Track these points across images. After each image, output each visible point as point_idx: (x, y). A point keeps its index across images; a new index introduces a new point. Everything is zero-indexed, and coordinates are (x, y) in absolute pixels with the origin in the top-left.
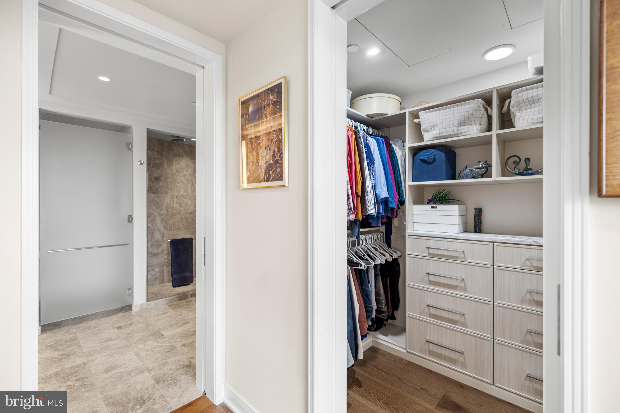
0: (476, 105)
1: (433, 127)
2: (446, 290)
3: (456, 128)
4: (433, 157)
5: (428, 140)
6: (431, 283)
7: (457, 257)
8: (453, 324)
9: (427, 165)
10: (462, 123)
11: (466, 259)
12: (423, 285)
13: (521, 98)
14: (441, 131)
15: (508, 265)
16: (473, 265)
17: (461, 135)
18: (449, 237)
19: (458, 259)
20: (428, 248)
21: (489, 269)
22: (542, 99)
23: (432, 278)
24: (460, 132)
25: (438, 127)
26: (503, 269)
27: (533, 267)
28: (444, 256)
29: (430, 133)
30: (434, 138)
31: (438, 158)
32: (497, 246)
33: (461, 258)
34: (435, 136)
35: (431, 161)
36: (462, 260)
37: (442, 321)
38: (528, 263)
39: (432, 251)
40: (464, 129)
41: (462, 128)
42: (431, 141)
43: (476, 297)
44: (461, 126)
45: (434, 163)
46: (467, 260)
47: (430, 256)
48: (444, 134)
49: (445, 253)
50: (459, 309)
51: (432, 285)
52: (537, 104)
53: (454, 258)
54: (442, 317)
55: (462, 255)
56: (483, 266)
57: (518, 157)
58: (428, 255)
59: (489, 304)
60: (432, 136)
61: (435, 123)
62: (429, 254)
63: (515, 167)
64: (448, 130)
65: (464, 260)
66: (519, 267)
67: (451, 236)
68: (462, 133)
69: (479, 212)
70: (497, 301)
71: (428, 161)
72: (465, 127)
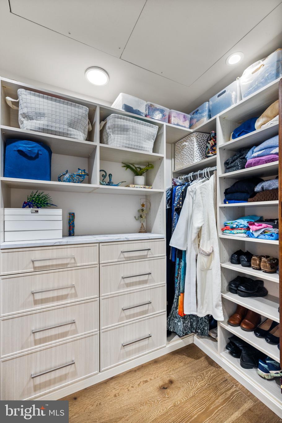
0: (84, 112)
1: (40, 115)
2: (55, 304)
3: (66, 127)
4: (36, 151)
5: (32, 129)
6: (36, 302)
7: (67, 264)
8: (64, 337)
9: (27, 160)
10: (72, 124)
11: (76, 264)
12: (26, 309)
13: (116, 123)
14: (50, 123)
15: (110, 261)
16: (83, 267)
17: (70, 137)
18: (59, 244)
19: (69, 266)
20: (33, 262)
21: (96, 268)
22: (129, 130)
23: (38, 297)
24: (69, 132)
25: (46, 118)
26: (107, 264)
27: (125, 258)
28: (52, 266)
29: (34, 121)
30: (39, 128)
31: (41, 154)
32: (102, 245)
33: (72, 263)
34: (42, 127)
35: (33, 156)
36: (73, 266)
37: (51, 340)
38: (122, 256)
39: (37, 264)
40: (73, 131)
41: (71, 129)
42: (35, 131)
43: (85, 298)
44: (70, 127)
45: (37, 160)
46: (78, 264)
47: (36, 270)
48: (53, 129)
49: (55, 262)
50: (69, 319)
51: (39, 304)
52: (125, 133)
53: (64, 266)
54: (51, 336)
55: (73, 261)
56: (91, 267)
57: (105, 172)
58: (33, 270)
59: (96, 301)
60: (38, 126)
61: (42, 111)
62: (35, 268)
63: (103, 179)
64: (58, 125)
65: (75, 265)
66: (116, 260)
67: (61, 242)
68: (71, 134)
69: (72, 216)
70: (102, 295)
71: (29, 155)
72: (74, 130)
